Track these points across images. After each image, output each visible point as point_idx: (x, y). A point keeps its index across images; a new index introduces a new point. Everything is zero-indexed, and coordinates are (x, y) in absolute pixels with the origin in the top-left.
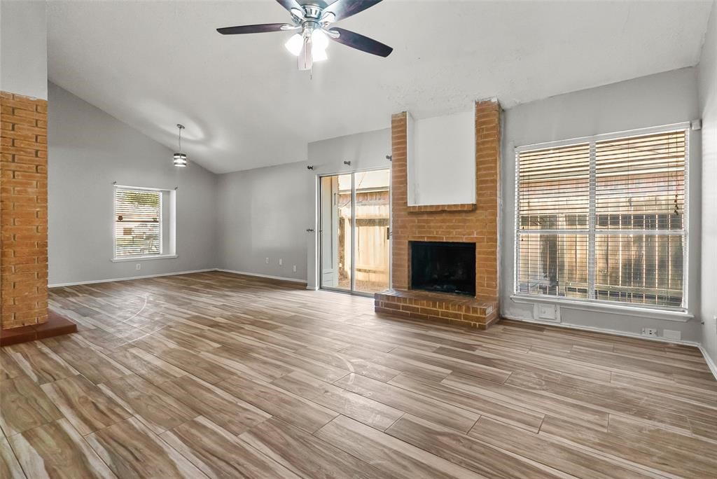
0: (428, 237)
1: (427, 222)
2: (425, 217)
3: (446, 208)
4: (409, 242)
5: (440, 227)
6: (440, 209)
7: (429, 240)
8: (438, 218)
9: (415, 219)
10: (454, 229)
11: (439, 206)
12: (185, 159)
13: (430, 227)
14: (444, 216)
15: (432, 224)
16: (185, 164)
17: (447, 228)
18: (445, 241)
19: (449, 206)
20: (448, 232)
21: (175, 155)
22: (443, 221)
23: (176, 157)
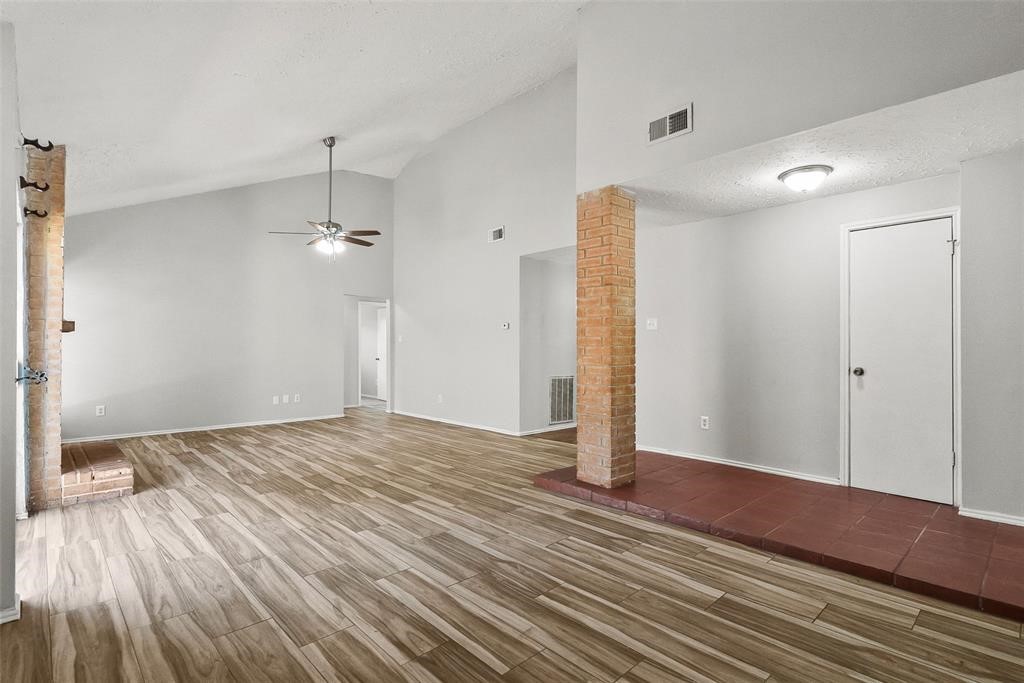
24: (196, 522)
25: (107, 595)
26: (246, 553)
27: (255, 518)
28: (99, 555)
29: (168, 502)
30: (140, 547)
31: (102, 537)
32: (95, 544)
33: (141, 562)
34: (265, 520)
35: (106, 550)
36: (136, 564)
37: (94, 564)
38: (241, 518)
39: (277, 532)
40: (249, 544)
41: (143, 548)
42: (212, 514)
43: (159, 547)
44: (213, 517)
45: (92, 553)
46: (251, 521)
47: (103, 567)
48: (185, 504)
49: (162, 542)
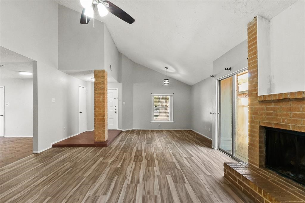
0: (275, 124)
1: (274, 110)
2: (273, 105)
3: (288, 96)
4: (261, 127)
5: (287, 115)
6: (283, 97)
7: (276, 127)
8: (285, 106)
9: (264, 106)
10: (302, 118)
11: (281, 94)
12: (168, 82)
13: (277, 115)
14: (291, 105)
15: (279, 112)
17: (293, 117)
18: (291, 129)
19: (292, 94)
20: (294, 120)
21: (165, 80)
22: (289, 109)
23: (165, 81)
24: (193, 157)
26: (181, 148)
27: (178, 154)
34: (176, 153)
38: (181, 154)
39: (174, 150)
40: (181, 149)
42: (189, 158)
44: (188, 157)
46: (179, 154)
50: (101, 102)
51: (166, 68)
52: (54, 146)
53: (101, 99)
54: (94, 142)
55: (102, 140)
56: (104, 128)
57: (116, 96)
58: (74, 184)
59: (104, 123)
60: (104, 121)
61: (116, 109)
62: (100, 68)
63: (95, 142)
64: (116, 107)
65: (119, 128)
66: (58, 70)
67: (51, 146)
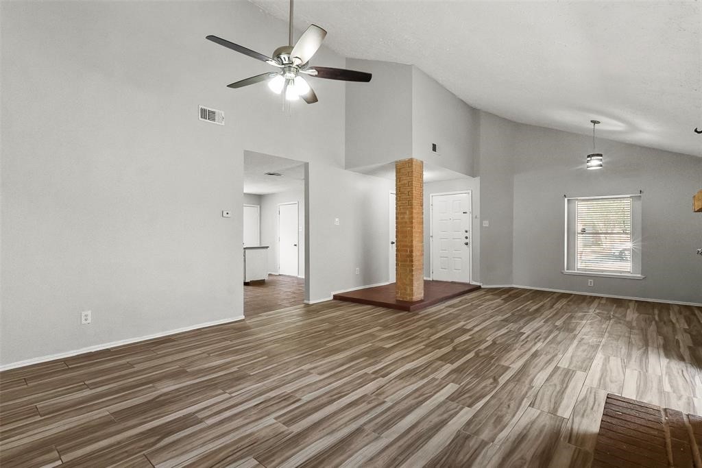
12: (601, 160)
16: (601, 166)
21: (589, 156)
23: (589, 159)
25: (664, 361)
28: (666, 379)
29: (585, 399)
30: (636, 373)
31: (661, 392)
32: (667, 388)
33: (641, 365)
35: (660, 381)
36: (644, 365)
37: (669, 375)
41: (635, 371)
43: (625, 367)
45: (670, 382)
47: (664, 372)
48: (574, 388)
49: (621, 370)
50: (406, 222)
51: (594, 122)
52: (336, 297)
53: (406, 216)
54: (395, 300)
55: (408, 298)
56: (412, 275)
57: (468, 209)
58: (304, 351)
59: (412, 266)
60: (412, 261)
61: (467, 238)
62: (404, 157)
63: (397, 301)
64: (466, 232)
65: (473, 280)
66: (346, 171)
67: (332, 298)
